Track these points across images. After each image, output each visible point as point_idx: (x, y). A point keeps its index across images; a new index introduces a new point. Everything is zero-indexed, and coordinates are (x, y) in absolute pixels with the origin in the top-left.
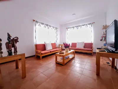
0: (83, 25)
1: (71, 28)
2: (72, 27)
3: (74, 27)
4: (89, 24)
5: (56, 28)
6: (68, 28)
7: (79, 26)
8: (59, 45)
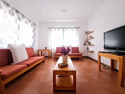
0: (69, 28)
1: (55, 28)
2: (57, 28)
3: (59, 28)
4: (75, 28)
5: (34, 23)
6: (52, 28)
7: (65, 28)
8: (38, 51)
